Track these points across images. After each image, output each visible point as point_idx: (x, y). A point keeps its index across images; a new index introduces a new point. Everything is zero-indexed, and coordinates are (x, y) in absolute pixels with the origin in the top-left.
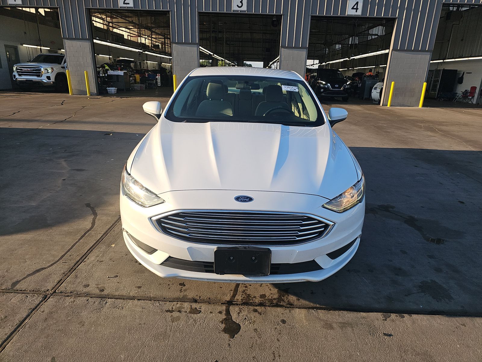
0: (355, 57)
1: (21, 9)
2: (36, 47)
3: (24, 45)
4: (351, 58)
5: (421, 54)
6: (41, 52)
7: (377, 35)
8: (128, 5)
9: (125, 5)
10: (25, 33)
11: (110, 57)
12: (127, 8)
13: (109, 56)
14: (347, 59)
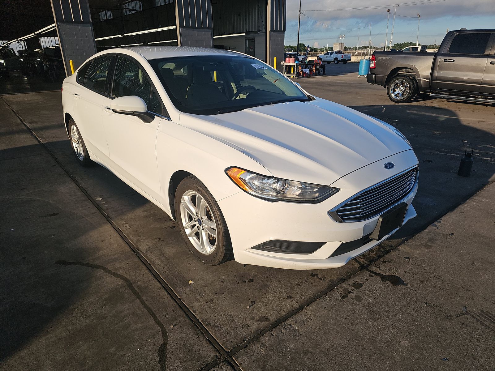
0: (130, 34)
4: (125, 35)
5: (204, 32)
7: (135, 10)
14: (120, 36)
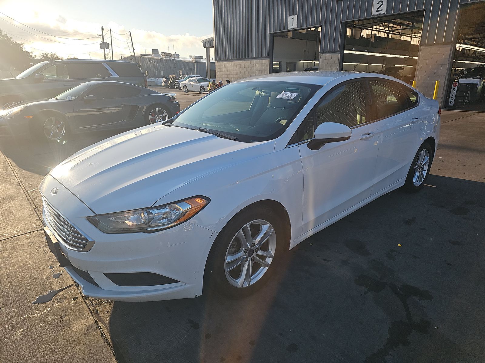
1: (309, 29)
2: (311, 62)
3: (301, 61)
6: (314, 66)
8: (381, 12)
9: (378, 13)
10: (305, 51)
11: (384, 65)
12: (380, 15)
13: (382, 65)
